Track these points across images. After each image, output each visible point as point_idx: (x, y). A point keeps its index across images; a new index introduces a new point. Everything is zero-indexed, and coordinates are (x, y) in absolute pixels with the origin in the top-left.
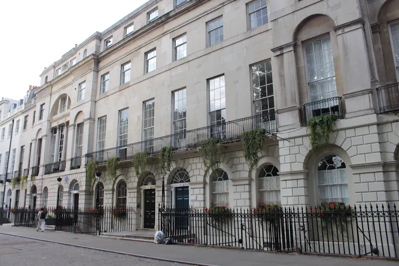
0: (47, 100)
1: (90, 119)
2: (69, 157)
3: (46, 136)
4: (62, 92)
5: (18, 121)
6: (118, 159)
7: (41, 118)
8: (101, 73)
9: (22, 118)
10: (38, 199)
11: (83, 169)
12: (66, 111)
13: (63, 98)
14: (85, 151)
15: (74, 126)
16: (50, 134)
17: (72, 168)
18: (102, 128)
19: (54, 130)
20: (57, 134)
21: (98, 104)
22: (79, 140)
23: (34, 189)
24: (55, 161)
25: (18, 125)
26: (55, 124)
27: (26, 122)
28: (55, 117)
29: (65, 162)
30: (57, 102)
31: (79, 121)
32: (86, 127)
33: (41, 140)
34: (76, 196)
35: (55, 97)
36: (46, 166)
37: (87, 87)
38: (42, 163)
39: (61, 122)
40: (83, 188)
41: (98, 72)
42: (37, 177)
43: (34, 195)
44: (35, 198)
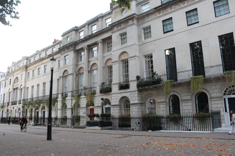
0: (12, 78)
1: (24, 88)
2: (18, 100)
3: (12, 91)
4: (17, 76)
5: (3, 84)
6: (30, 102)
7: (10, 84)
8: (28, 72)
9: (4, 82)
10: (9, 114)
11: (22, 104)
12: (18, 83)
13: (17, 78)
14: (22, 99)
15: (20, 89)
16: (13, 91)
17: (19, 104)
18: (28, 91)
19: (14, 89)
20: (15, 91)
21: (27, 82)
22: (21, 94)
23: (8, 110)
24: (14, 101)
25: (3, 85)
26: (15, 87)
27: (5, 84)
28: (15, 85)
29: (17, 101)
30: (15, 79)
31: (21, 88)
32: (23, 90)
33: (10, 92)
34: (20, 113)
35: (15, 77)
36: (12, 102)
37: (24, 76)
38: (10, 101)
39: (16, 87)
40: (21, 110)
41: (27, 71)
42: (9, 106)
43: (8, 112)
44: (8, 113)
